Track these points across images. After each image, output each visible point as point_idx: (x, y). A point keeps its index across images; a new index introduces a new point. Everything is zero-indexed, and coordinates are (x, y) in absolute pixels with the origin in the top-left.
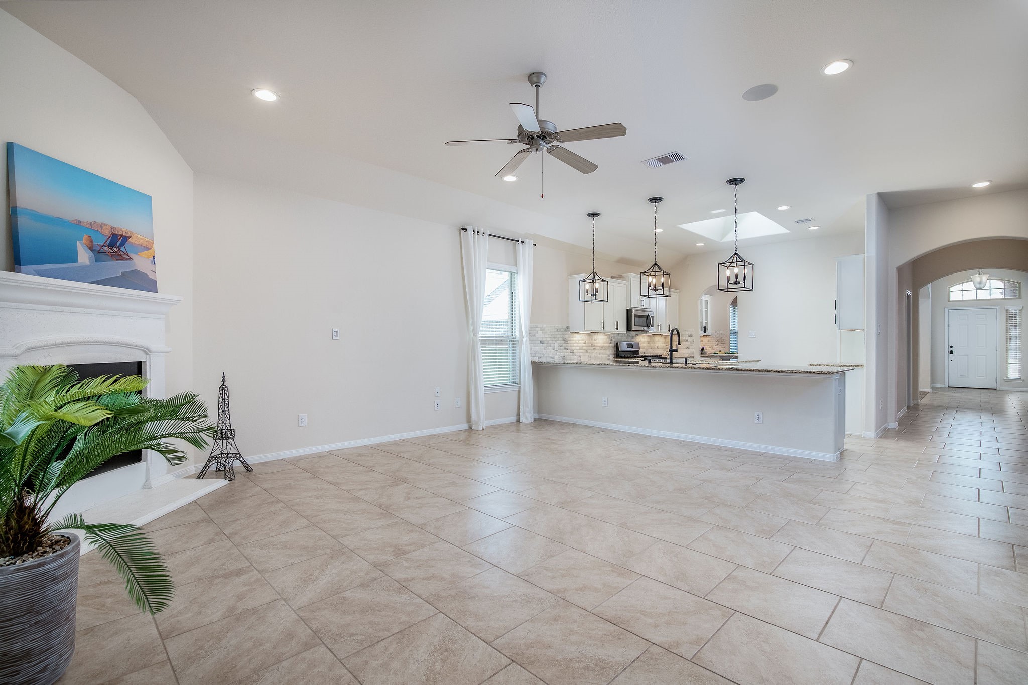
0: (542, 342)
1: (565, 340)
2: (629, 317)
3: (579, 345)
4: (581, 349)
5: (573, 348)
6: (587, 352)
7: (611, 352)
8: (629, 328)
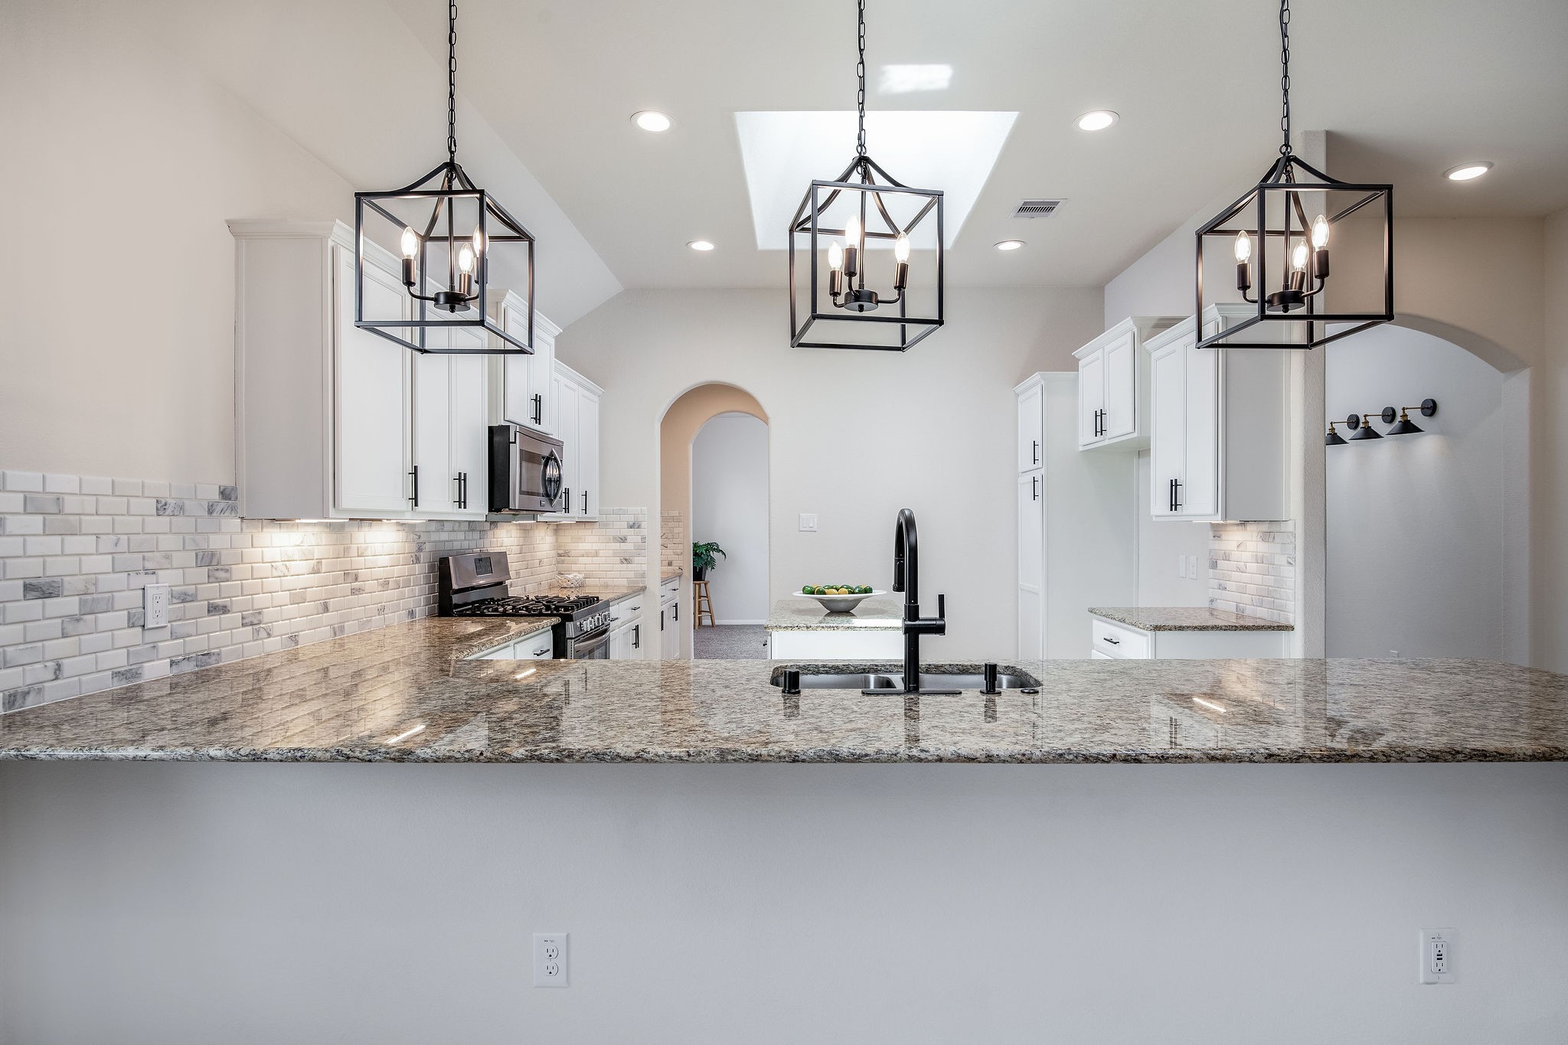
0: (38, 590)
1: (210, 561)
2: (499, 460)
3: (290, 582)
4: (298, 598)
5: (261, 600)
6: (326, 609)
7: (417, 595)
8: (498, 499)
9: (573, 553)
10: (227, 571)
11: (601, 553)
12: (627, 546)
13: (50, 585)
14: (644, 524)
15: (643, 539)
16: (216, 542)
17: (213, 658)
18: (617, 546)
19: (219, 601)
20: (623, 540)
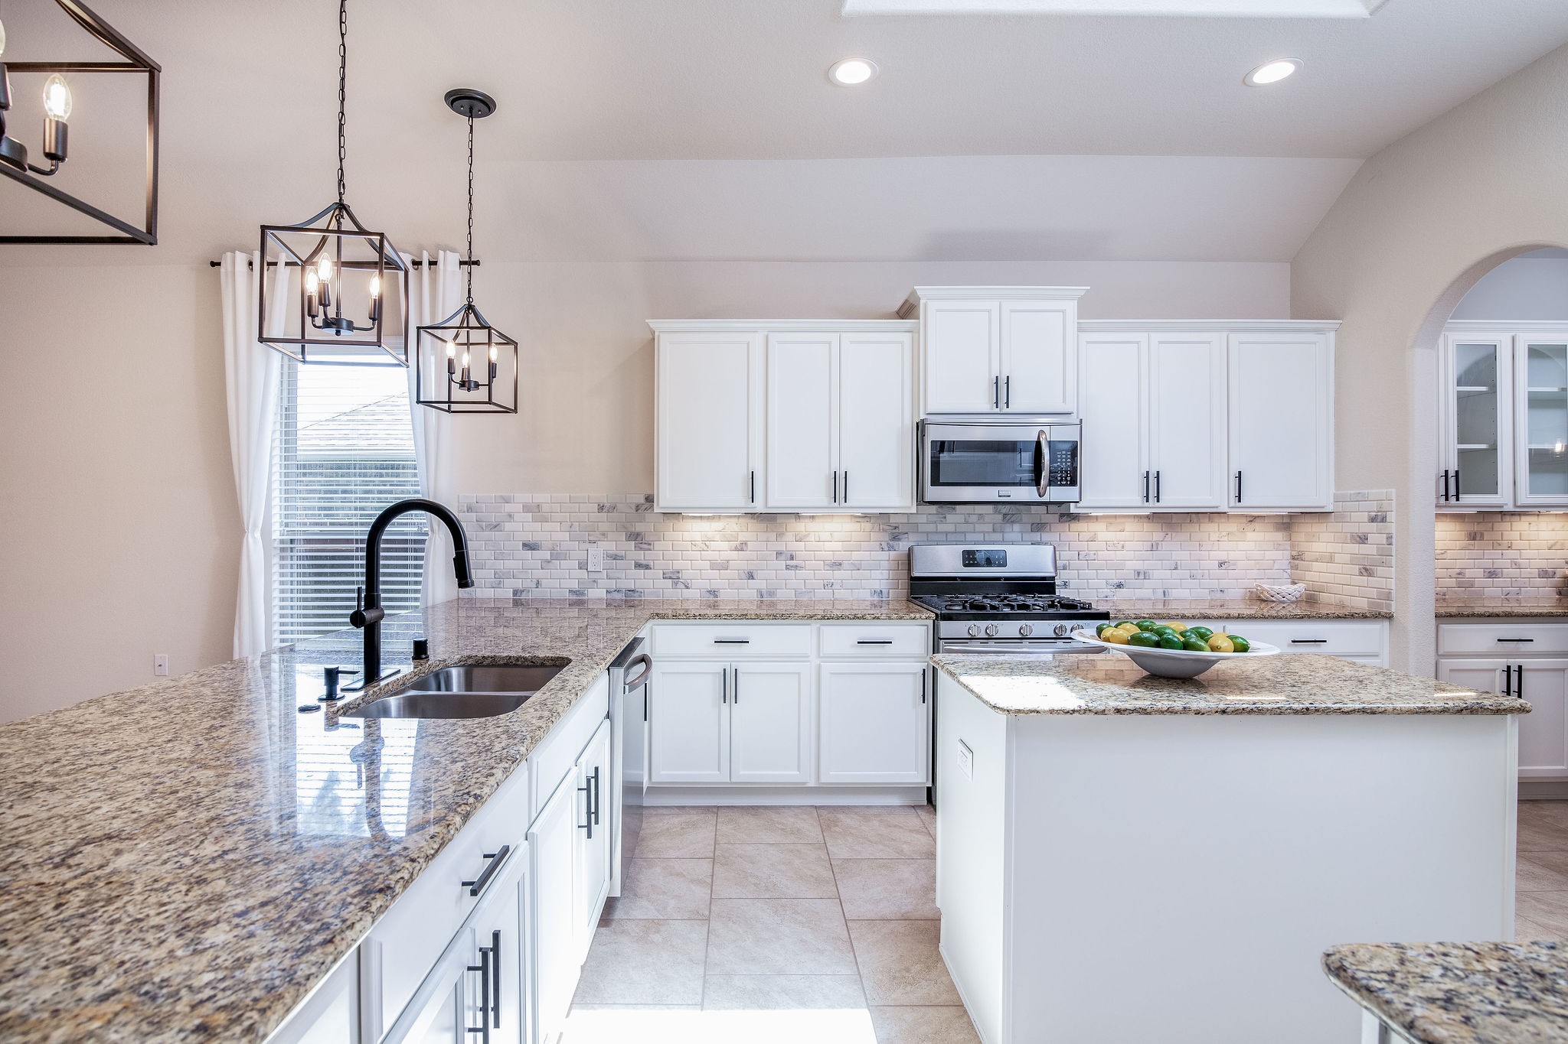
9: (1307, 556)
10: (650, 544)
11: (1337, 558)
12: (1368, 549)
13: (534, 544)
14: (1392, 517)
15: (1389, 538)
16: (639, 527)
17: (636, 594)
18: (1355, 548)
19: (643, 562)
20: (1363, 539)
